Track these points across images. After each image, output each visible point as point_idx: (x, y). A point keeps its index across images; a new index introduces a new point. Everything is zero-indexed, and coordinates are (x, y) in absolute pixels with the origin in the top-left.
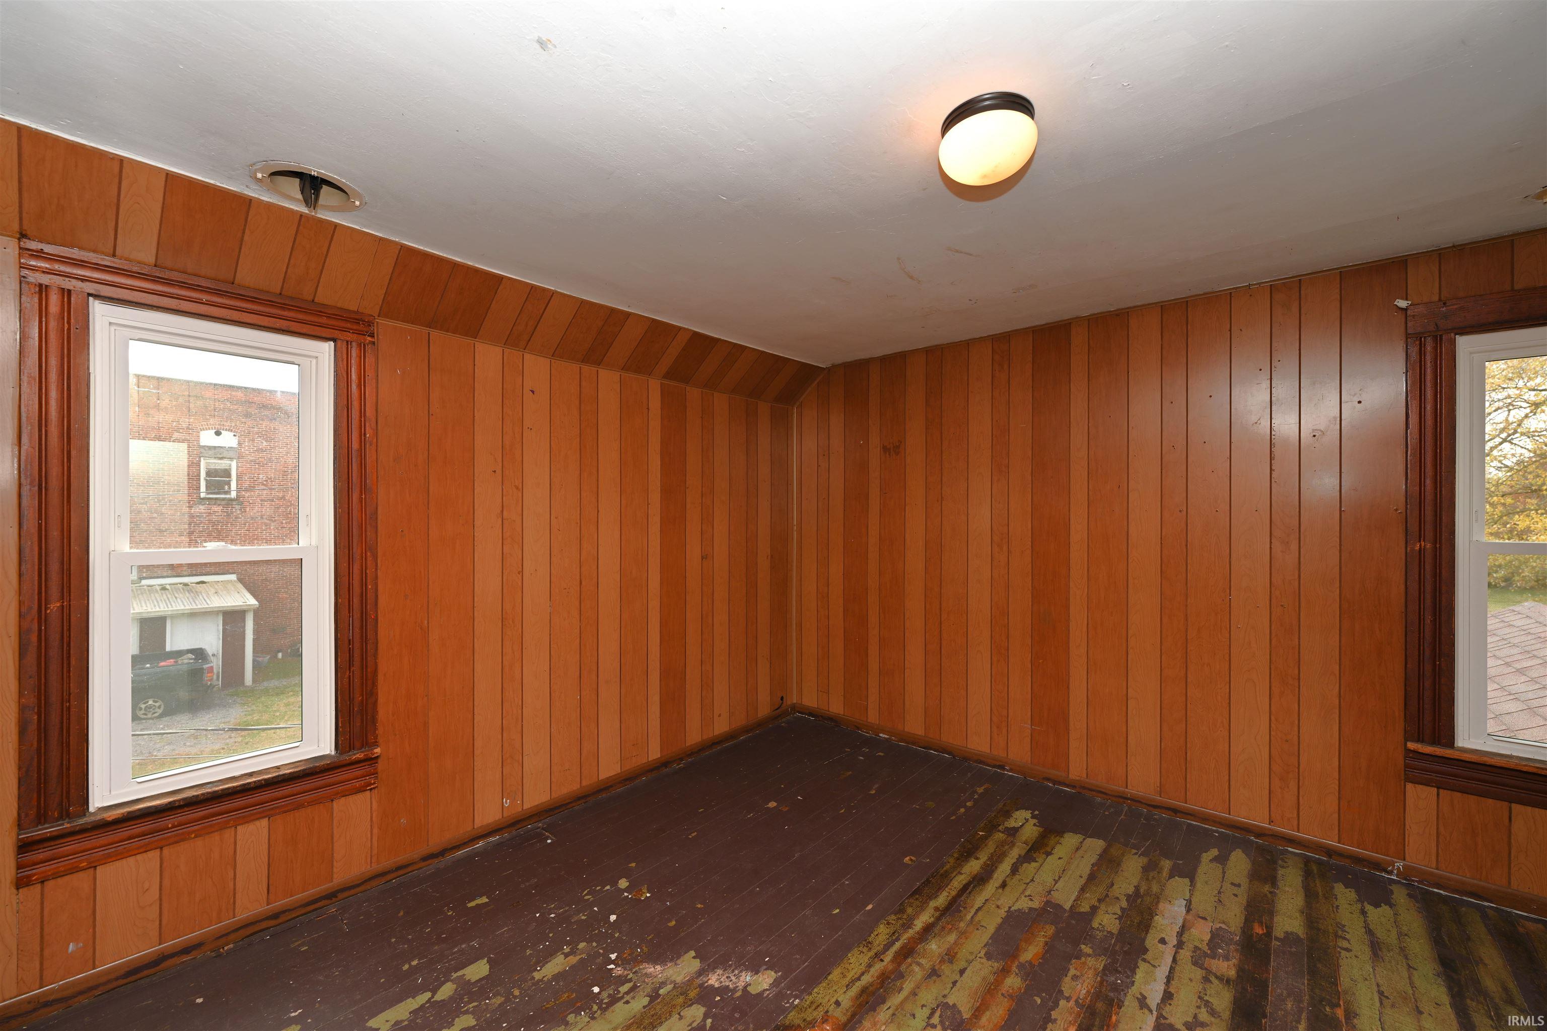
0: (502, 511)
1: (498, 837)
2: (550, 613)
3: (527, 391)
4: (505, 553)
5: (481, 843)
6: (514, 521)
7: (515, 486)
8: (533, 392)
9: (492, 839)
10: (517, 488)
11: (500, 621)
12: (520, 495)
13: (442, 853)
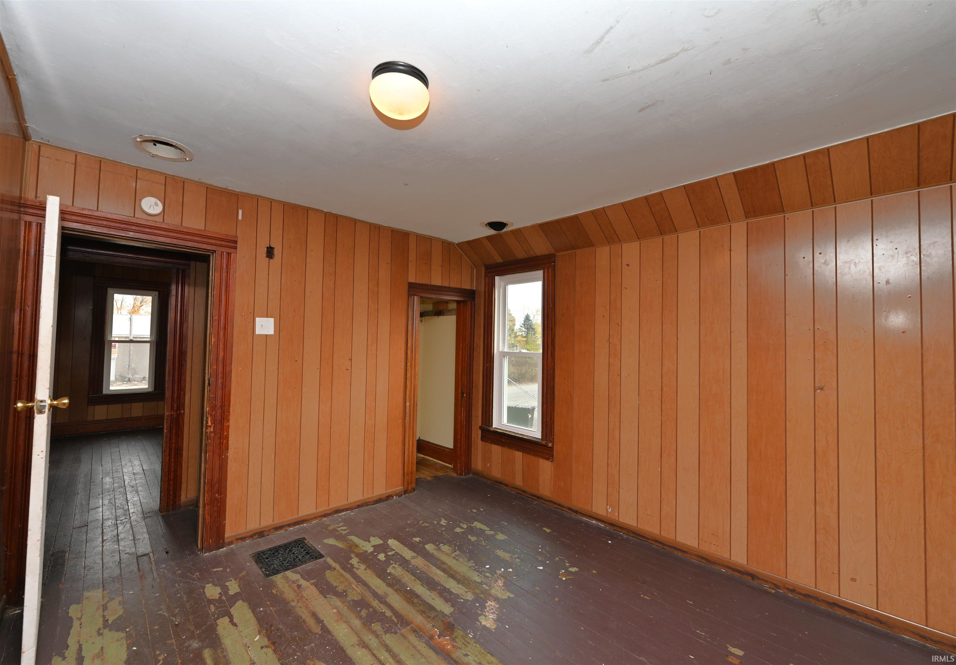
0: (609, 338)
1: (603, 525)
2: (639, 405)
3: (624, 265)
4: (610, 363)
5: (594, 522)
6: (616, 344)
7: (617, 324)
8: (628, 265)
9: (599, 524)
10: (618, 324)
11: (608, 401)
12: (620, 328)
13: (576, 512)
